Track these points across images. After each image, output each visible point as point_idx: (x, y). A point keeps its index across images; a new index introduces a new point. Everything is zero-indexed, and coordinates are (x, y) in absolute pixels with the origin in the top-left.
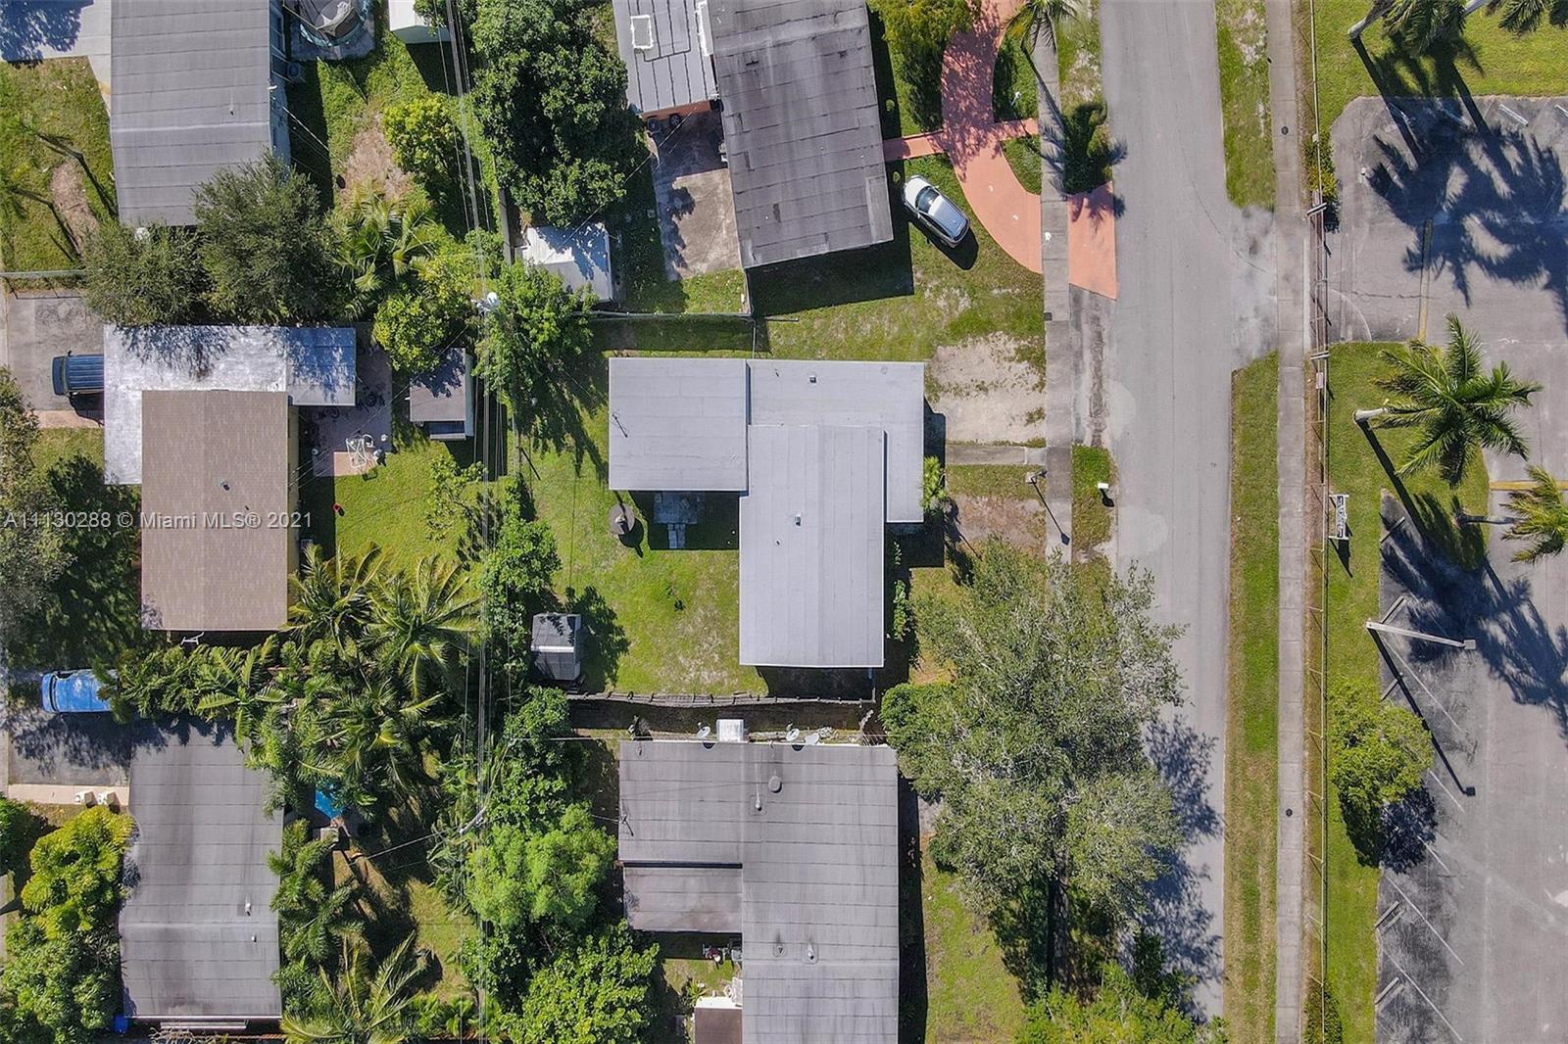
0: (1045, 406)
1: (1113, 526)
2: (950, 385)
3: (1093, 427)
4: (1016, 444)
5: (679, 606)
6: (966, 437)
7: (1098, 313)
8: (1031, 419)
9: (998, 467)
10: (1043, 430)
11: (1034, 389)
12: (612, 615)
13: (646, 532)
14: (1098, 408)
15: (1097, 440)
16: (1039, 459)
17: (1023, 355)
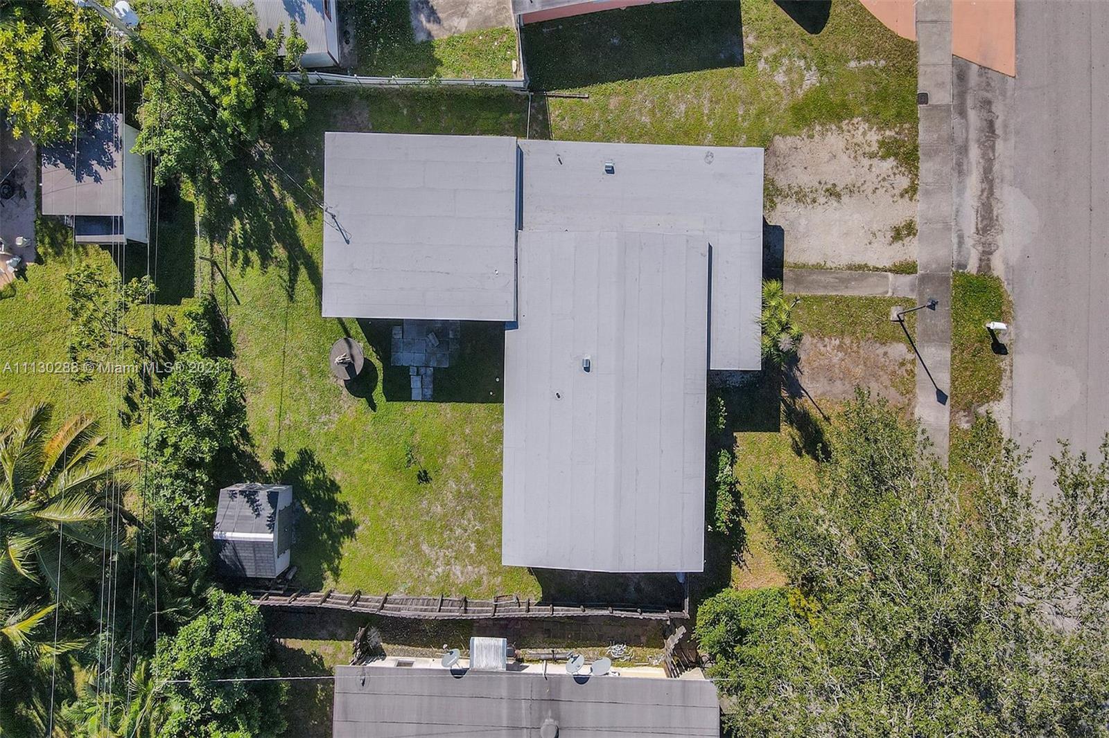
0: (917, 220)
1: (1005, 380)
2: (790, 187)
3: (980, 248)
4: (877, 269)
5: (424, 477)
6: (812, 259)
7: (989, 95)
8: (897, 235)
9: (853, 298)
10: (913, 250)
11: (902, 196)
12: (334, 487)
13: (381, 377)
14: (988, 221)
15: (985, 266)
16: (908, 289)
17: (889, 149)
